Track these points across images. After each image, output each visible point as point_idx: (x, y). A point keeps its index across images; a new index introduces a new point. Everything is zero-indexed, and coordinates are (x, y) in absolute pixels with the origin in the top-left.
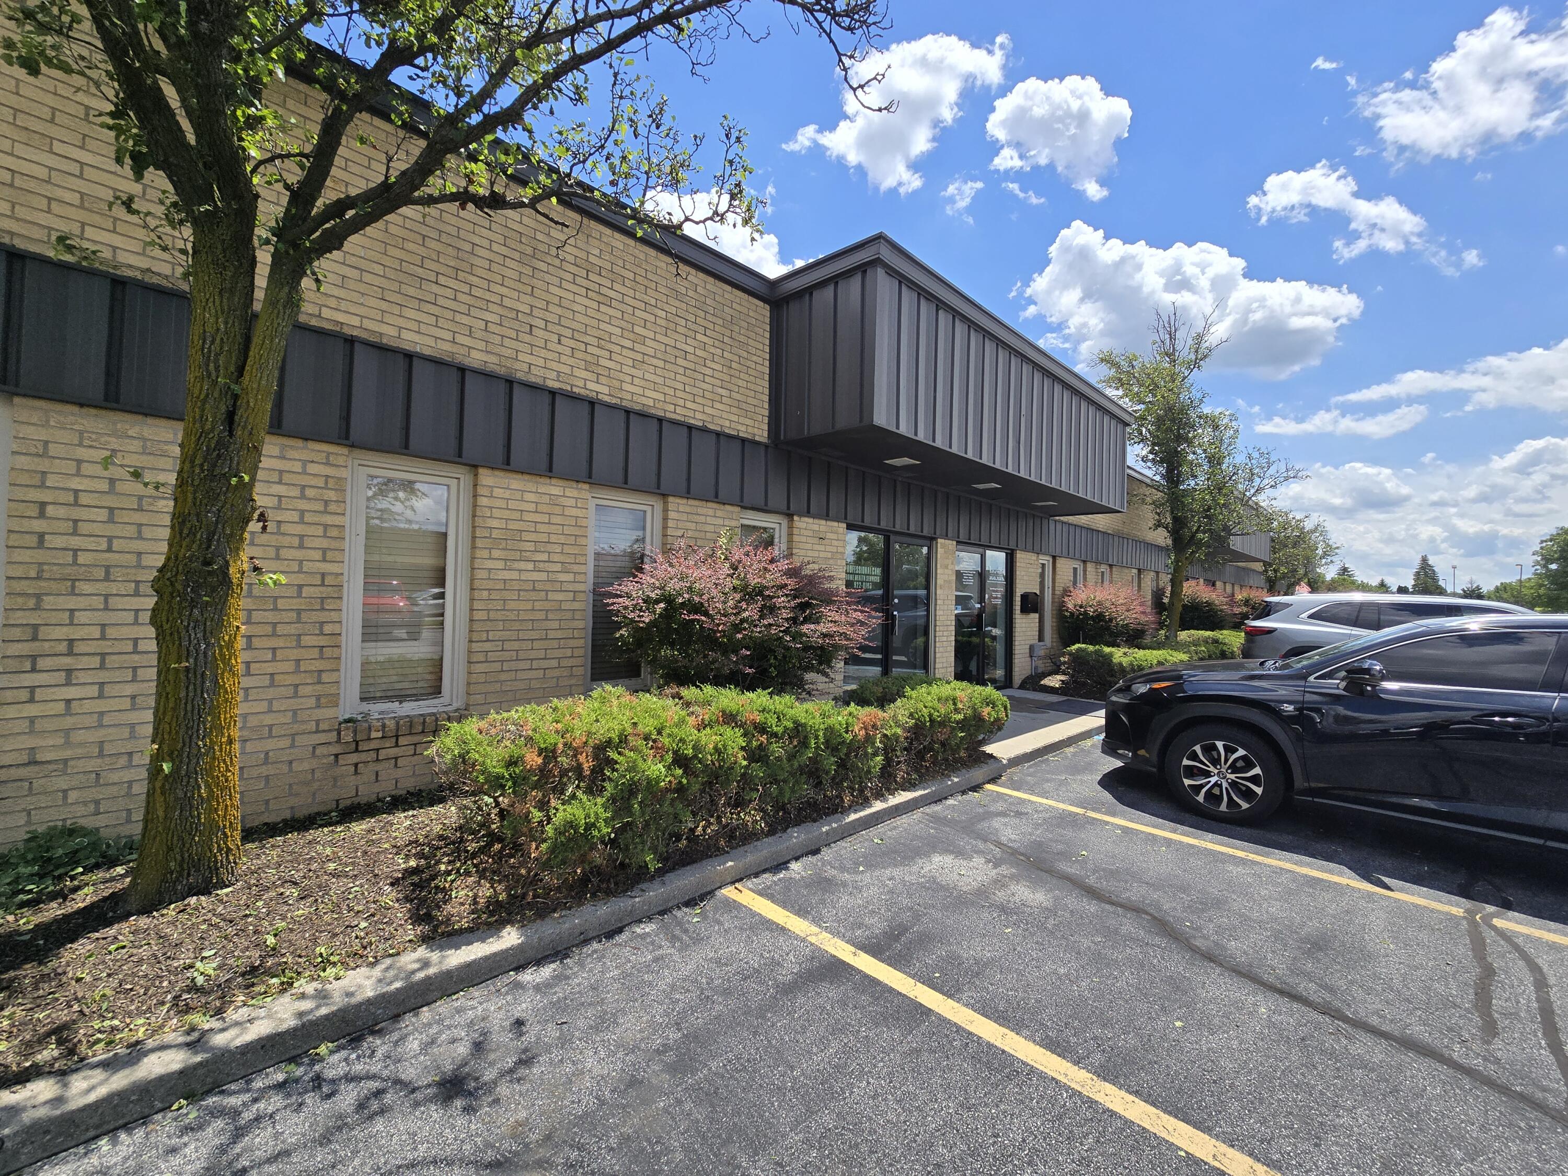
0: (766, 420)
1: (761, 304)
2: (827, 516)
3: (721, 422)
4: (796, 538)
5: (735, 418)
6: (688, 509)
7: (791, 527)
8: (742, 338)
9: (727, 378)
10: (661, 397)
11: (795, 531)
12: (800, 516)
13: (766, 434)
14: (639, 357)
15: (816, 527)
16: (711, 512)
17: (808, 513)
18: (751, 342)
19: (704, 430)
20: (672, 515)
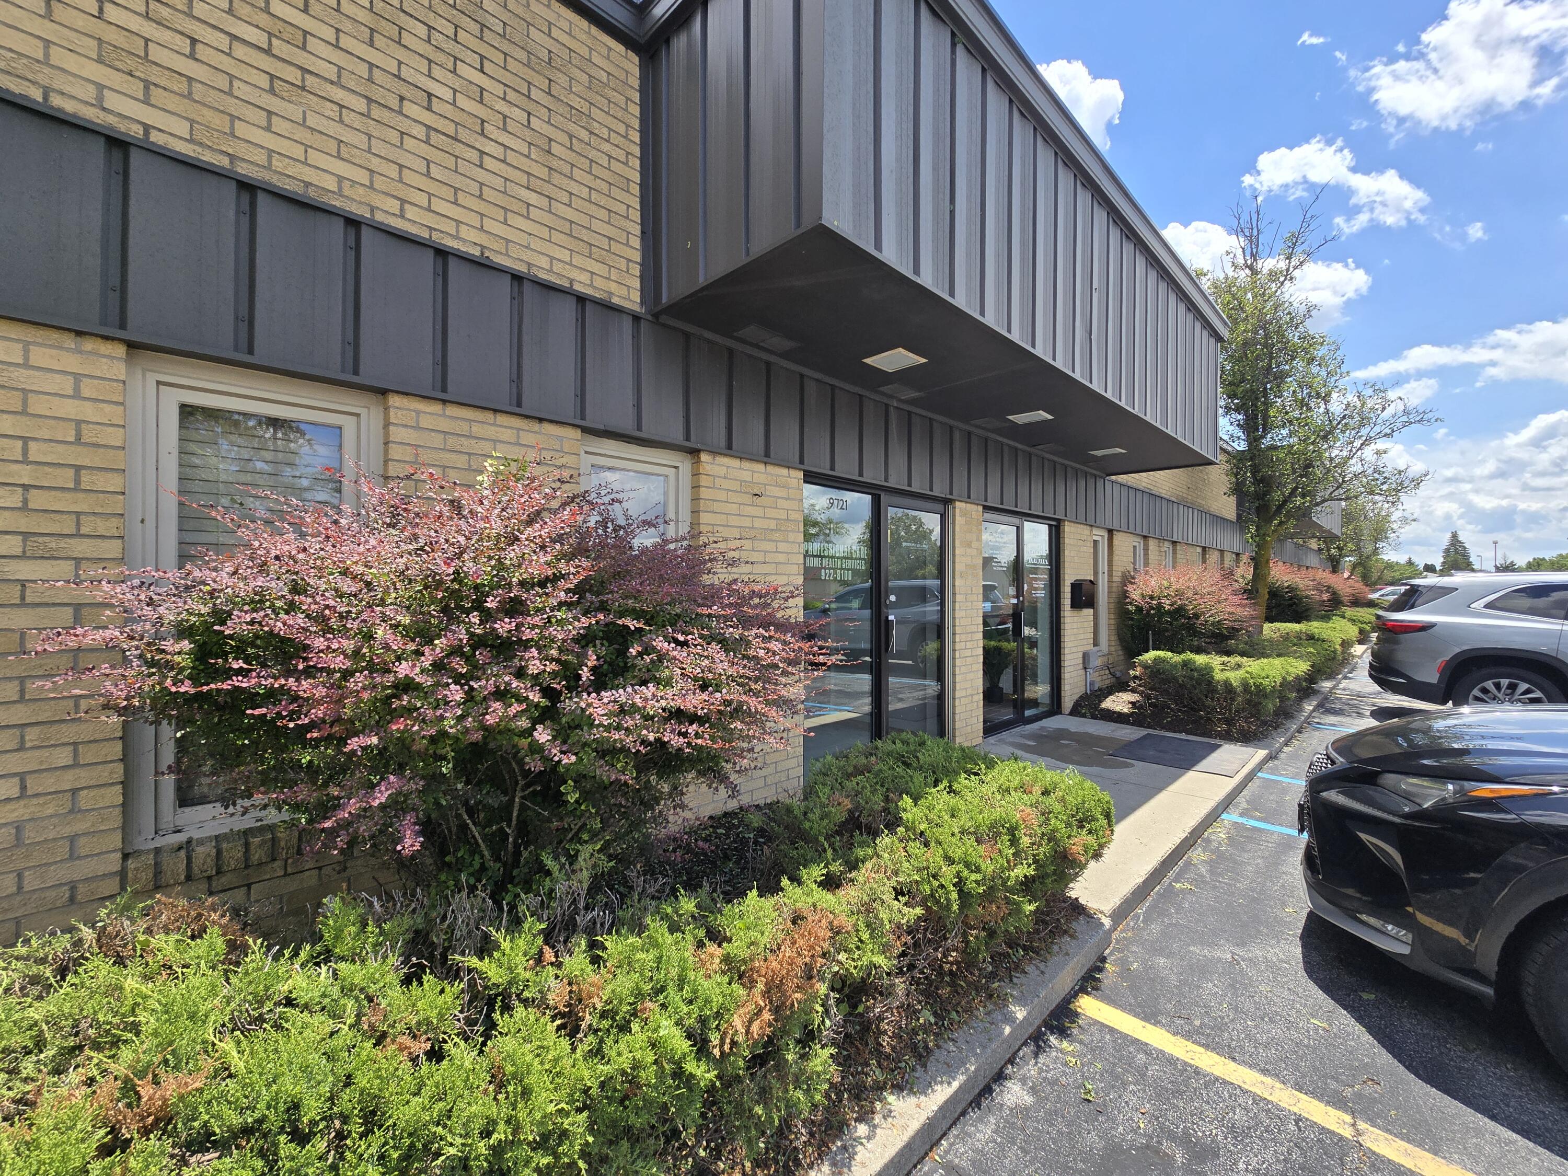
0: (636, 270)
1: (621, 48)
2: (767, 457)
3: (527, 256)
4: (704, 493)
5: (565, 255)
6: (444, 425)
7: (696, 474)
8: (576, 102)
9: (543, 173)
11: (704, 480)
12: (714, 453)
13: (636, 296)
15: (746, 476)
16: (507, 435)
17: (729, 449)
18: (596, 113)
19: (482, 265)
20: (397, 434)
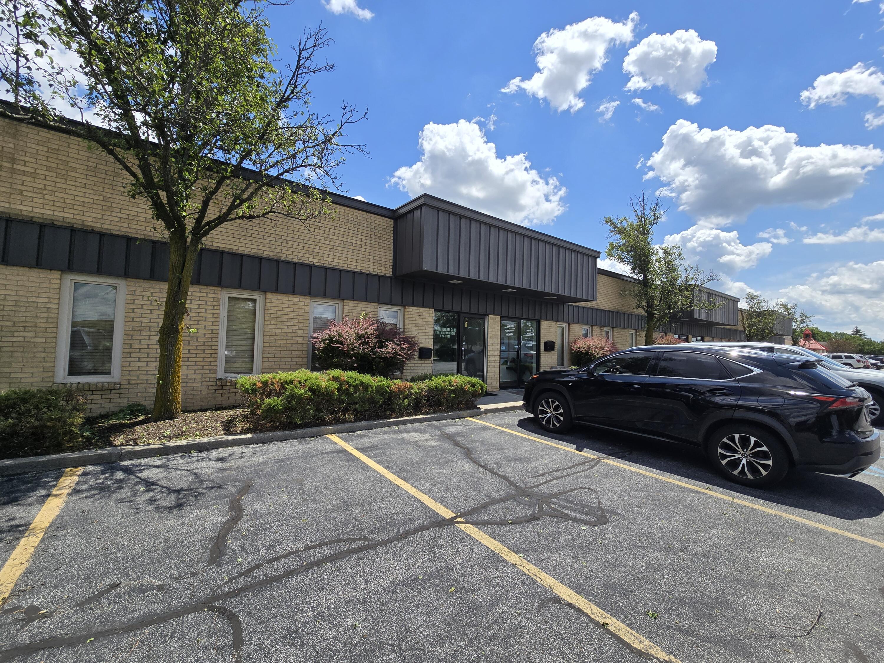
0: (391, 267)
1: (389, 220)
2: (423, 306)
3: (369, 269)
4: (406, 316)
5: (376, 267)
6: (353, 305)
7: (404, 311)
8: (379, 235)
9: (372, 251)
10: (341, 262)
11: (406, 313)
12: (409, 306)
13: (391, 273)
14: (332, 247)
15: (418, 311)
16: (364, 306)
17: (413, 305)
18: (384, 236)
19: (361, 273)
20: (345, 307)
